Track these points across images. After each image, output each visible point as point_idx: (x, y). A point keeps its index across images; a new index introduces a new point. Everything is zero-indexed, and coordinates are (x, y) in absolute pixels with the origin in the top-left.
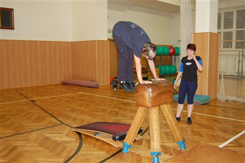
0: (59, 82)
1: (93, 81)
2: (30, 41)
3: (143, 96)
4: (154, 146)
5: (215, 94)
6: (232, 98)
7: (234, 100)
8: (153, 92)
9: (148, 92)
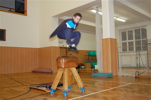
0: (30, 71)
1: (50, 70)
3: (60, 62)
4: (64, 88)
5: (117, 73)
6: (125, 75)
7: (127, 75)
8: (65, 60)
9: (62, 60)
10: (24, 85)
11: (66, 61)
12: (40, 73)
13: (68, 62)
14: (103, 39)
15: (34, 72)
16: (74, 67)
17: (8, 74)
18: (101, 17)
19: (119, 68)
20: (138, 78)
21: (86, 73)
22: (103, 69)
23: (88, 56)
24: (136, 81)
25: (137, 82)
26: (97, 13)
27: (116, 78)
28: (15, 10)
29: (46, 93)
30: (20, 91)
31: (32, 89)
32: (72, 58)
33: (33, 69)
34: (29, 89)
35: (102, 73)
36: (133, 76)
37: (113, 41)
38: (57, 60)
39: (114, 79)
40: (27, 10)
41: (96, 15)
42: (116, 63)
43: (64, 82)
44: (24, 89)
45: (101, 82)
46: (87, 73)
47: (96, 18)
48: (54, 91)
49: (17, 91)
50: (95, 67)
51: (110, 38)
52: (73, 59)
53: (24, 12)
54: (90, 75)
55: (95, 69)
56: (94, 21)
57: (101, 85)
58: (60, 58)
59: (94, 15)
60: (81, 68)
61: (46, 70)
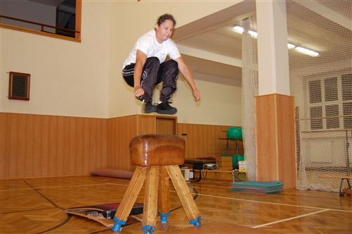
0: (86, 173)
1: (132, 171)
2: (49, 116)
3: (136, 150)
4: (146, 217)
5: (293, 181)
6: (315, 187)
7: (318, 188)
8: (149, 144)
9: (142, 145)
10: (57, 207)
11: (153, 147)
12: (107, 179)
13: (157, 150)
14: (258, 98)
15: (95, 175)
16: (174, 164)
17: (33, 180)
18: (254, 42)
19: (298, 169)
20: (349, 195)
21: (217, 180)
22: (260, 170)
23: (227, 139)
24: (341, 205)
25: (344, 207)
26: (245, 33)
27: (291, 193)
28: (57, 29)
29: (103, 229)
30: (42, 222)
31: (72, 218)
32: (169, 141)
33: (93, 170)
34: (66, 216)
35: (255, 182)
36: (335, 190)
37: (284, 102)
38: (130, 146)
39: (285, 197)
40: (80, 28)
41: (243, 39)
42: (292, 156)
43: (147, 202)
44: (53, 216)
45: (250, 203)
46: (220, 180)
47: (243, 44)
48: (122, 226)
49: (34, 222)
50: (240, 167)
51: (277, 94)
52: (173, 144)
53: (74, 33)
54: (227, 186)
55: (240, 170)
56: (237, 54)
57: (250, 212)
58: (138, 140)
59: (238, 39)
60: (206, 168)
61: (121, 171)
